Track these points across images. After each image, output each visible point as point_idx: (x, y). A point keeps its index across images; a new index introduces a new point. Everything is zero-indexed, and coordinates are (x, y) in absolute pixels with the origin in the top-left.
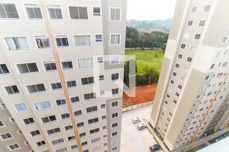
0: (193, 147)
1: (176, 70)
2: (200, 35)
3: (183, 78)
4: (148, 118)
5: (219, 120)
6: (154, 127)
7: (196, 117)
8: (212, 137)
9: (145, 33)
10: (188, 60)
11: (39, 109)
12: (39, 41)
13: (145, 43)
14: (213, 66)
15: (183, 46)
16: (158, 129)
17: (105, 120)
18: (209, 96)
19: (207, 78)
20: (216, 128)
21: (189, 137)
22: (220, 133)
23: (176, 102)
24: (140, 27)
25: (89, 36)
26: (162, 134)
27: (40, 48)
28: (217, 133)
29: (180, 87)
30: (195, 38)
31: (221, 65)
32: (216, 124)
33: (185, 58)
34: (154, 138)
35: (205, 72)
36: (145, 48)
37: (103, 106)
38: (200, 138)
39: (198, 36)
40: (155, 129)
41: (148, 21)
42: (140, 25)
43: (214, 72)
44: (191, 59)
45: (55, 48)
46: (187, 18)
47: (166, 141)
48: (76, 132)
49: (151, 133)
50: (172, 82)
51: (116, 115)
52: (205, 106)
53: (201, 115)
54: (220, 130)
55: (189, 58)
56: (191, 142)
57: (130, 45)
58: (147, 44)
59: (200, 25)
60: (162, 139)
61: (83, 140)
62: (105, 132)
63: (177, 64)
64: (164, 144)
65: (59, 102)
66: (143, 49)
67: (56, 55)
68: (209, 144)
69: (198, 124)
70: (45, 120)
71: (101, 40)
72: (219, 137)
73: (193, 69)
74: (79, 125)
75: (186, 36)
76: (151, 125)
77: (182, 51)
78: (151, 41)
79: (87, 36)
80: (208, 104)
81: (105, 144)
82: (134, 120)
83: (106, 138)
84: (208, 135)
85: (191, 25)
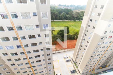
0: (93, 73)
1: (87, 33)
2: (100, 14)
3: (90, 38)
4: (72, 56)
5: (110, 61)
6: (74, 61)
7: (95, 58)
8: (105, 69)
9: (77, 12)
10: (93, 28)
11: (8, 49)
12: (2, 15)
13: (76, 18)
14: (106, 32)
15: (91, 20)
16: (76, 62)
17: (43, 57)
18: (103, 48)
19: (102, 38)
20: (108, 65)
21: (91, 68)
22: (110, 67)
23: (85, 50)
24: (76, 9)
25: (29, 13)
26: (77, 65)
27: (3, 19)
28: (107, 68)
29: (88, 42)
30: (98, 16)
31: (111, 32)
32: (108, 63)
33: (91, 27)
34: (73, 66)
35: (101, 35)
36: (76, 20)
37: (42, 50)
38: (98, 69)
39: (99, 15)
40: (75, 62)
41: (80, 6)
42: (75, 8)
43: (107, 36)
44: (95, 27)
45: (11, 19)
46: (94, 4)
47: (79, 68)
48: (29, 61)
49: (72, 64)
50: (84, 39)
51: (50, 54)
52: (101, 53)
53: (98, 58)
54: (110, 66)
55: (93, 27)
56: (92, 71)
57: (68, 19)
58: (77, 18)
59: (101, 8)
60: (77, 67)
61: (33, 65)
62: (44, 62)
63: (87, 30)
64: (78, 70)
65: (18, 47)
66: (75, 21)
67: (12, 23)
68: (102, 73)
69: (96, 62)
70: (13, 54)
71: (37, 16)
72: (109, 70)
73: (95, 33)
74: (30, 58)
75: (93, 14)
76: (73, 60)
77: (90, 23)
78: (79, 17)
79: (28, 13)
80: (103, 53)
81: (45, 68)
82: (65, 57)
83: (45, 65)
84: (102, 68)
85: (96, 8)
